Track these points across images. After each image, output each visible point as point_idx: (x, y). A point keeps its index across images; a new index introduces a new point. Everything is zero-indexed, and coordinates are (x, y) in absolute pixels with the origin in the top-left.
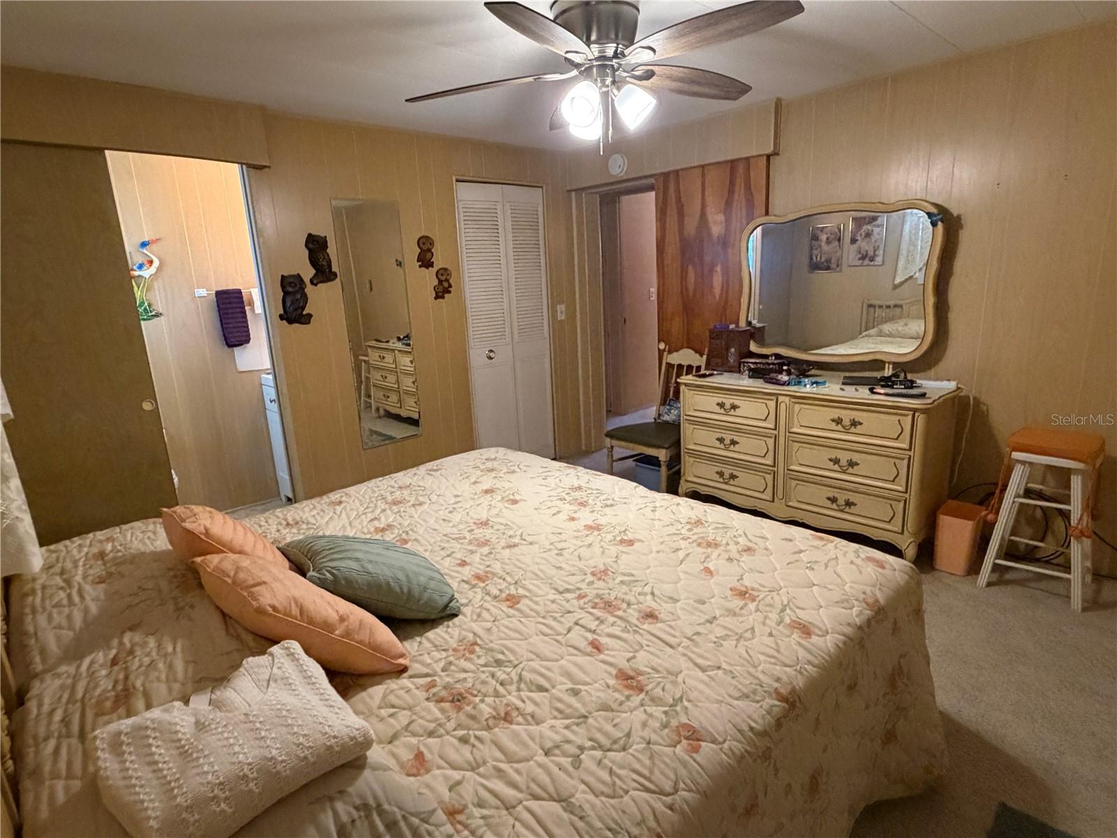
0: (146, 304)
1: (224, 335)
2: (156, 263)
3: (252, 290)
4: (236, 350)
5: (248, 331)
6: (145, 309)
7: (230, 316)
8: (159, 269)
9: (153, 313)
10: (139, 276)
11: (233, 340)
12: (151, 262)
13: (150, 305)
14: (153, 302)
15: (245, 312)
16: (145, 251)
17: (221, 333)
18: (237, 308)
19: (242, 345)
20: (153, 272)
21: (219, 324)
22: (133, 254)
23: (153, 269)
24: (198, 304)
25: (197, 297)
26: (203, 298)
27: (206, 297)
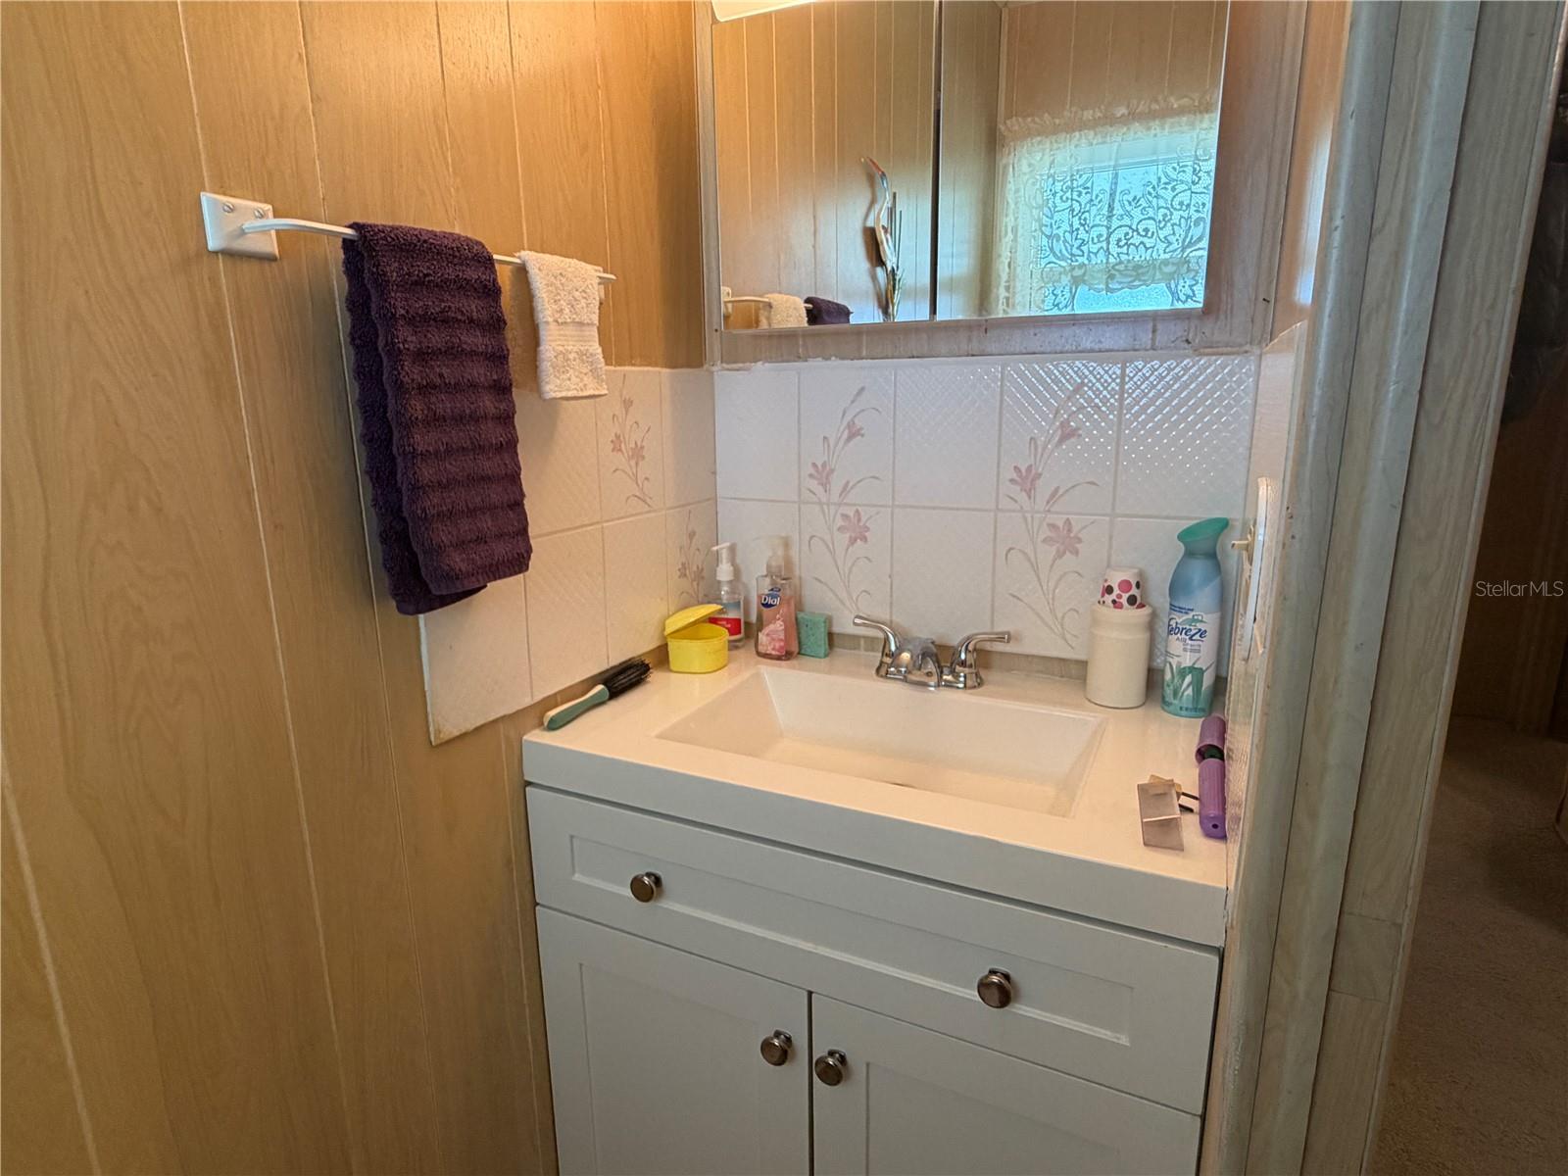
3: (528, 259)
4: (429, 623)
7: (445, 405)
11: (459, 561)
18: (472, 354)
24: (219, 303)
25: (216, 253)
26: (255, 266)
27: (274, 264)
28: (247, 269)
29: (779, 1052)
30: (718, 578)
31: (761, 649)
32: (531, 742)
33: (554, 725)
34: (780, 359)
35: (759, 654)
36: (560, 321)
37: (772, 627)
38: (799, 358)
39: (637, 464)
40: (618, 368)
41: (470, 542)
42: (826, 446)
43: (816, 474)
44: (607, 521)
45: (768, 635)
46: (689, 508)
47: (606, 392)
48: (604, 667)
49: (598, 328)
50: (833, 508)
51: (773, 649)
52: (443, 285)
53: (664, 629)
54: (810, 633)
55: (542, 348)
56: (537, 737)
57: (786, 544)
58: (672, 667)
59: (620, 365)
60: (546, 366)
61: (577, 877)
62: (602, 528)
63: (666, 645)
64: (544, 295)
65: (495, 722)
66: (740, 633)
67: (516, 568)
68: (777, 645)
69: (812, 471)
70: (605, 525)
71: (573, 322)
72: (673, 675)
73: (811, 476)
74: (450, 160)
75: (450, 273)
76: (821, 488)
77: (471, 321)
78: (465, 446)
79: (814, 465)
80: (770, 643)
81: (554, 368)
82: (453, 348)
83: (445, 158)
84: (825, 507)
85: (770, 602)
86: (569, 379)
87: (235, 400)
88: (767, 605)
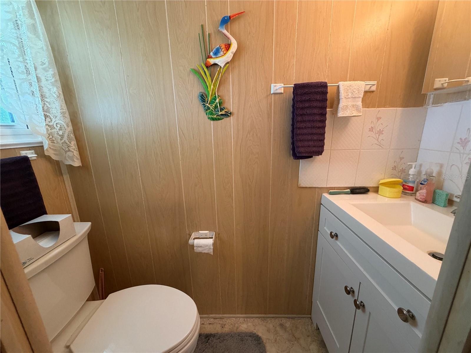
0: (217, 101)
1: (293, 143)
2: (234, 47)
3: (341, 84)
4: (302, 163)
5: (323, 140)
6: (216, 107)
7: (306, 118)
8: (236, 55)
9: (223, 112)
10: (215, 64)
11: (302, 150)
12: (228, 47)
13: (220, 104)
14: (226, 98)
15: (325, 114)
16: (225, 31)
17: (291, 141)
18: (316, 107)
19: (311, 157)
20: (229, 59)
21: (290, 128)
22: (213, 36)
23: (229, 55)
24: (271, 102)
25: (272, 94)
26: (279, 95)
27: (282, 94)
28: (277, 96)
29: (349, 291)
30: (409, 173)
31: (416, 197)
32: (324, 196)
33: (331, 194)
34: (457, 101)
35: (416, 199)
36: (347, 97)
37: (421, 191)
38: (465, 99)
39: (379, 135)
40: (377, 109)
41: (306, 146)
42: (468, 132)
43: (461, 142)
44: (362, 149)
45: (419, 193)
46: (402, 150)
47: (361, 115)
48: (353, 186)
49: (362, 98)
50: (465, 155)
51: (420, 198)
52: (311, 93)
53: (379, 182)
54: (440, 197)
55: (339, 105)
56: (326, 195)
57: (441, 166)
58: (379, 193)
59: (378, 108)
60: (340, 109)
61: (325, 228)
62: (360, 151)
63: (378, 187)
64: (342, 92)
65: (316, 188)
66: (413, 191)
67: (317, 154)
68: (422, 197)
69: (459, 141)
70: (361, 150)
71: (352, 97)
72: (378, 195)
73: (458, 143)
74: (327, 65)
75: (313, 90)
76: (462, 148)
77: (317, 100)
78: (309, 126)
79: (461, 139)
80: (419, 196)
81: (342, 109)
82: (310, 106)
83: (326, 65)
84: (462, 155)
85: (423, 183)
86: (347, 112)
87: (271, 119)
88: (421, 184)
